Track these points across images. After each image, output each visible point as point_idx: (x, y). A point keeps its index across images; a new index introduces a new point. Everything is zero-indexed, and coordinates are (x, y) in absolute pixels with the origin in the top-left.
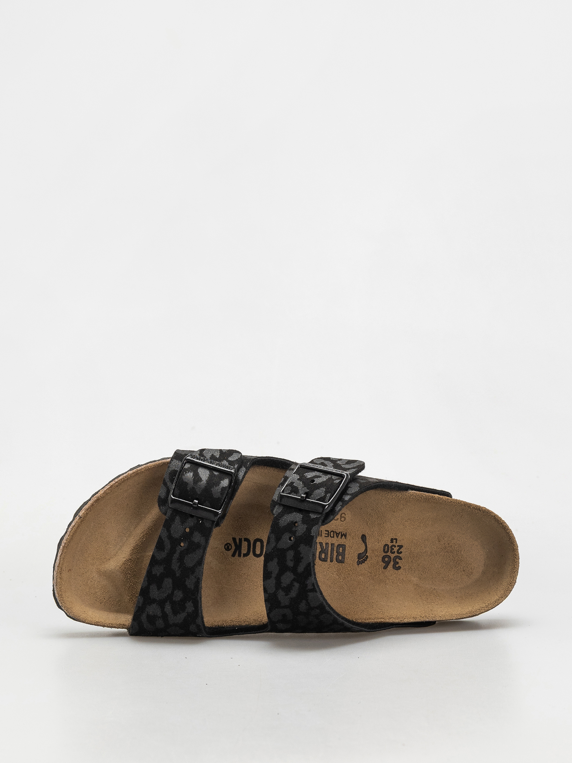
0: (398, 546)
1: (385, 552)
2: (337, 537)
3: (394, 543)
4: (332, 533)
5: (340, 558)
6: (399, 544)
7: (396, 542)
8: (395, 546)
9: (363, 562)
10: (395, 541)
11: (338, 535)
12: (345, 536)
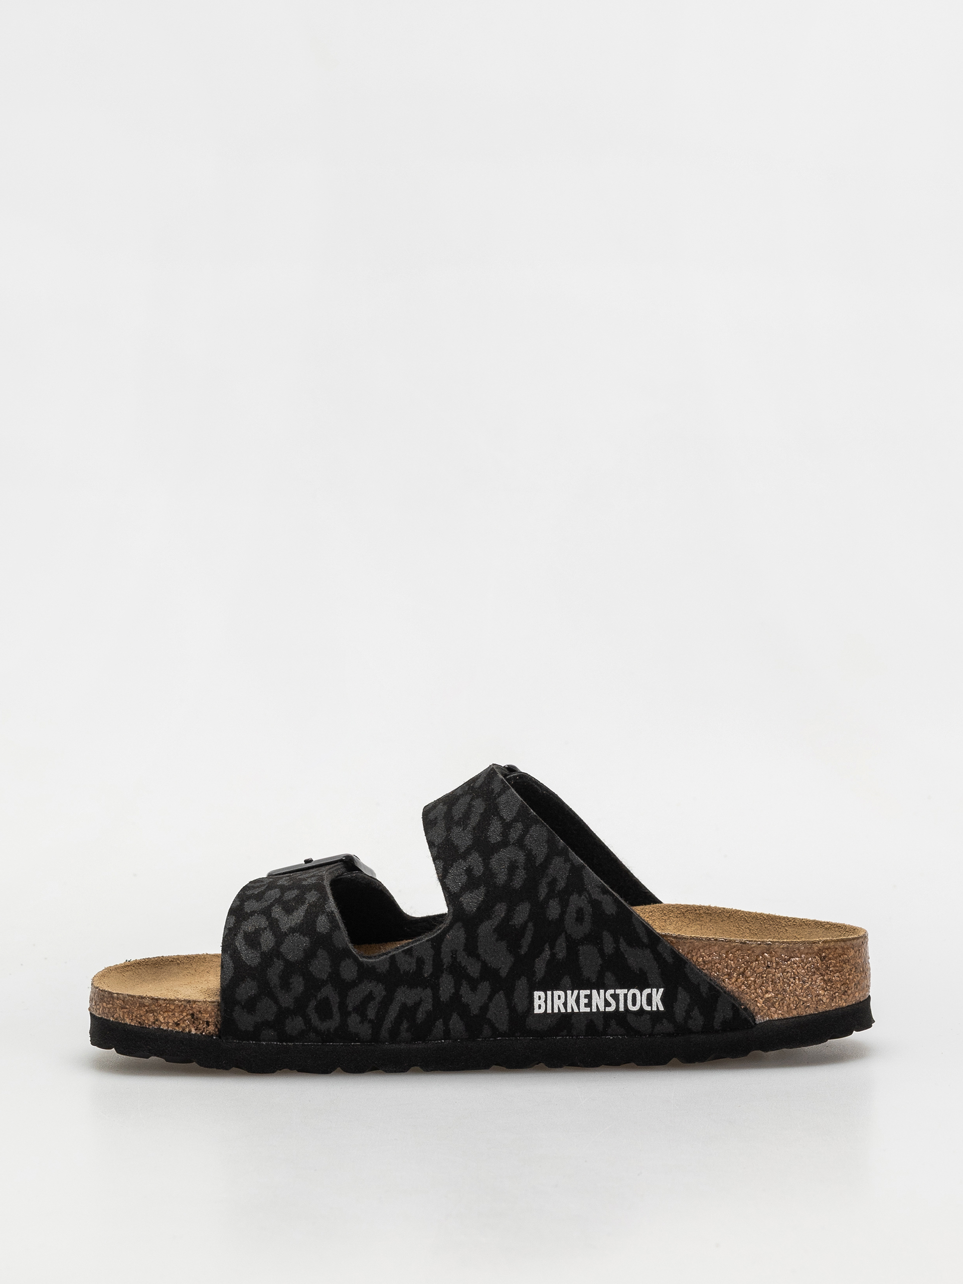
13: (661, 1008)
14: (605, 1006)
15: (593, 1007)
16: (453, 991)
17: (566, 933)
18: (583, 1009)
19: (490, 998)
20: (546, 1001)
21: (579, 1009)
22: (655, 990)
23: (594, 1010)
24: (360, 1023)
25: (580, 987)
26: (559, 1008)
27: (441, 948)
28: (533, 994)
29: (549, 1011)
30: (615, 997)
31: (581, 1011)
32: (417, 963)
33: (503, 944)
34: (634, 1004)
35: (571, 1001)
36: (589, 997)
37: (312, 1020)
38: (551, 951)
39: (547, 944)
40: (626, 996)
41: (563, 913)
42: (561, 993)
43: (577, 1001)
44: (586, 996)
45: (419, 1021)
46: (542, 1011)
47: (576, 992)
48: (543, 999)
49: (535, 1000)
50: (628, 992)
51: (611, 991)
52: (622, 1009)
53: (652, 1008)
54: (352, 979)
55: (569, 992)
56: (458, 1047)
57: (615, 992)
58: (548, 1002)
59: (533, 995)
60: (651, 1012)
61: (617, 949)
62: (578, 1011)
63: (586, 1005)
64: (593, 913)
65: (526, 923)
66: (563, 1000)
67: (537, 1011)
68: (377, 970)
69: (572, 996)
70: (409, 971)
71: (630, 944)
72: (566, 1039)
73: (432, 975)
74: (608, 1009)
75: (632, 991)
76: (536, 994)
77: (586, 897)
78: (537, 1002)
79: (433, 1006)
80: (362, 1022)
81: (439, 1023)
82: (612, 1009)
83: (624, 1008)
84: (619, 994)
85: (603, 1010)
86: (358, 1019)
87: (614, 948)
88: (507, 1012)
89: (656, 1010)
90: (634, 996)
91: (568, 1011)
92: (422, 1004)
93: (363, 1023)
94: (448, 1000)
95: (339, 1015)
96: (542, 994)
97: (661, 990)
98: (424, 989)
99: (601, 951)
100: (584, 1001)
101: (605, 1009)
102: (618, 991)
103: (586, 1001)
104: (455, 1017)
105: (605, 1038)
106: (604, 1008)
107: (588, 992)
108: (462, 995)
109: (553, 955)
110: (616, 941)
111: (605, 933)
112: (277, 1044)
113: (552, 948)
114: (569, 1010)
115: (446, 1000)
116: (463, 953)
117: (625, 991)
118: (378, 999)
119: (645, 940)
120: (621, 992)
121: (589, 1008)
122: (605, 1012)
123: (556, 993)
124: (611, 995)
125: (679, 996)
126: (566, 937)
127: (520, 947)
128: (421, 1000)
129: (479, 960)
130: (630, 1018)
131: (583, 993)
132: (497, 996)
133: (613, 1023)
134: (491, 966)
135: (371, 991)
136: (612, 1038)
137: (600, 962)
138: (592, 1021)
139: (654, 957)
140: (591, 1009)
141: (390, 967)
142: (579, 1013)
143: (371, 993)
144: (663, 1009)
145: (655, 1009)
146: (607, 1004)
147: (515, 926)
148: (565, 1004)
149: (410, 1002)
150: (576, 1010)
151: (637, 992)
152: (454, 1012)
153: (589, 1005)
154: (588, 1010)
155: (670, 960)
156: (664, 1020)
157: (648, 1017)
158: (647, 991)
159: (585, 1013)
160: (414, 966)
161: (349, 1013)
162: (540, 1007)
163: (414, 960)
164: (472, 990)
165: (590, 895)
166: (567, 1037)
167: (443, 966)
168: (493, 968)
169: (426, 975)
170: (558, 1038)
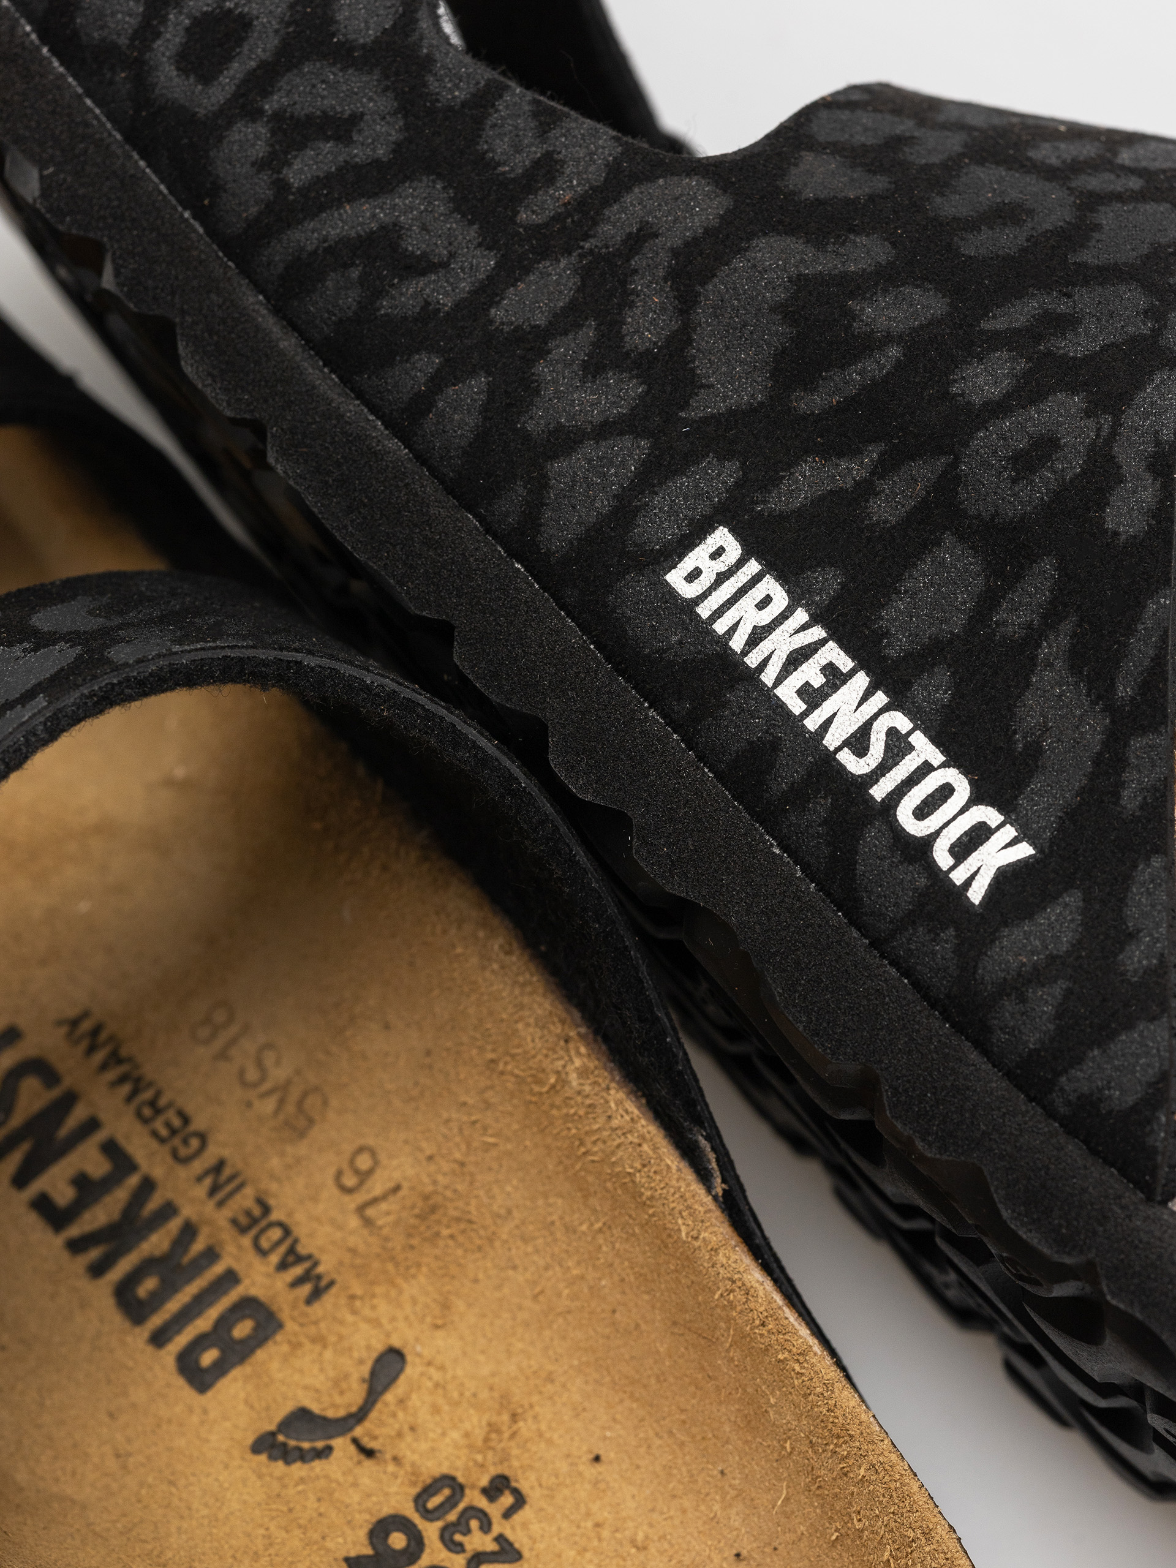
0: (500, 1539)
1: (420, 1500)
2: (283, 1266)
3: (494, 1510)
4: (276, 1234)
5: (209, 1357)
6: (510, 1535)
7: (508, 1514)
8: (486, 1526)
9: (287, 1455)
10: (507, 1500)
11: (291, 1258)
12: (316, 1294)
13: (976, 894)
14: (846, 743)
15: (817, 712)
16: (540, 320)
17: (955, 464)
18: (788, 695)
19: (604, 430)
20: (721, 578)
21: (779, 681)
22: (1009, 832)
23: (812, 723)
24: (253, 164)
25: (839, 634)
26: (734, 628)
27: (629, 189)
28: (714, 529)
29: (704, 611)
30: (898, 746)
31: (779, 692)
32: (537, 164)
33: (778, 333)
34: (922, 812)
35: (782, 643)
36: (835, 678)
37: (159, 42)
38: (872, 473)
39: (882, 447)
40: (926, 769)
41: (999, 408)
42: (780, 600)
43: (796, 659)
44: (830, 669)
45: (385, 306)
46: (688, 591)
47: (817, 633)
48: (721, 566)
49: (702, 546)
50: (939, 767)
51: (901, 721)
52: (879, 791)
53: (953, 868)
54: (353, 36)
55: (801, 616)
56: (406, 485)
57: (910, 733)
58: (727, 583)
59: (711, 529)
60: (940, 878)
61: (1033, 638)
62: (770, 684)
63: (805, 691)
64: (1071, 481)
65: (889, 338)
66: (765, 617)
67: (675, 578)
68: (430, 79)
69: (797, 631)
70: (499, 164)
71: (1076, 659)
72: (668, 736)
73: (535, 230)
74: (846, 758)
75: (952, 776)
76: (722, 536)
77: (1099, 430)
78: (698, 557)
79: (457, 306)
80: (261, 165)
81: (426, 364)
82: (855, 765)
83: (890, 795)
84: (912, 748)
85: (832, 749)
86: (260, 149)
87: (1029, 626)
88: (603, 504)
89: (958, 883)
90: (945, 792)
91: (748, 660)
92: (436, 273)
93: (259, 172)
94: (506, 329)
95: (230, 89)
96: (734, 551)
97: (1024, 850)
98: (480, 245)
99: (989, 601)
100: (811, 673)
101: (839, 749)
102: (919, 739)
103: (818, 681)
104: (477, 386)
105: (762, 835)
106: (838, 743)
107: (845, 663)
108: (549, 352)
109: (865, 489)
110: (1051, 616)
111: (1048, 565)
112: (28, 35)
113: (884, 468)
114: (753, 660)
115: (502, 323)
116: (664, 258)
117: (936, 757)
118: (359, 153)
119: (1124, 691)
120: (924, 749)
121: (804, 707)
122: (830, 757)
123: (770, 586)
124: (892, 732)
125: (1053, 912)
126: (944, 475)
127: (809, 385)
128: (444, 265)
129: (682, 312)
130: (873, 836)
131: (834, 654)
132: (627, 441)
133: (821, 806)
134: (694, 358)
135: (362, 114)
136: (777, 851)
137: (958, 623)
138: (775, 746)
139: (1100, 754)
140: (805, 714)
141: (464, 104)
142: (768, 696)
143: (355, 119)
144: (977, 902)
145: (958, 877)
146: (859, 742)
147: (854, 318)
148: (758, 636)
149: (414, 244)
150: (768, 677)
151: (963, 789)
152: (489, 373)
153: (812, 697)
154: (797, 706)
155: (1130, 799)
156: (951, 931)
157: (922, 882)
158: (990, 815)
159: (782, 706)
160: (515, 164)
161: (254, 114)
162: (693, 575)
163: (537, 152)
164: (585, 366)
165: (1114, 434)
166: (675, 736)
167: (586, 237)
168: (693, 370)
169: (523, 216)
170: (652, 713)
